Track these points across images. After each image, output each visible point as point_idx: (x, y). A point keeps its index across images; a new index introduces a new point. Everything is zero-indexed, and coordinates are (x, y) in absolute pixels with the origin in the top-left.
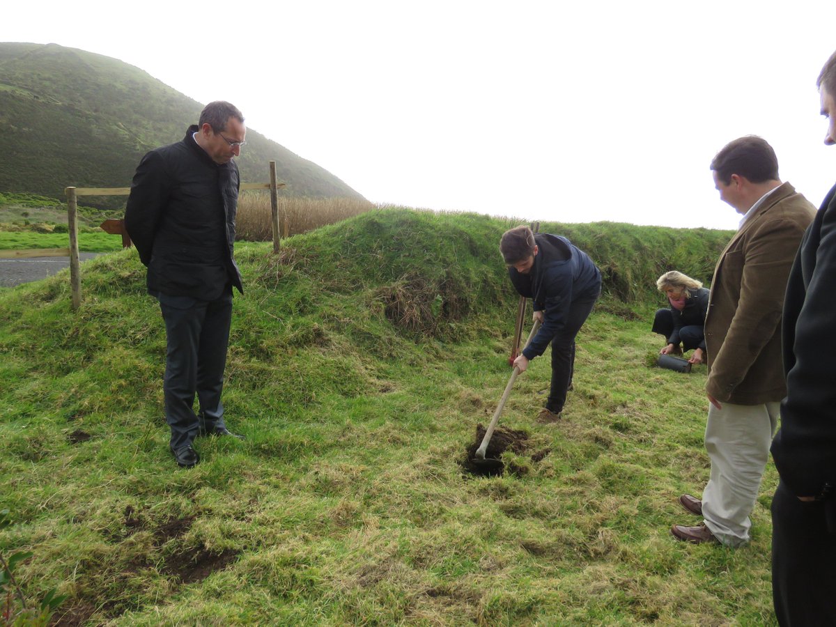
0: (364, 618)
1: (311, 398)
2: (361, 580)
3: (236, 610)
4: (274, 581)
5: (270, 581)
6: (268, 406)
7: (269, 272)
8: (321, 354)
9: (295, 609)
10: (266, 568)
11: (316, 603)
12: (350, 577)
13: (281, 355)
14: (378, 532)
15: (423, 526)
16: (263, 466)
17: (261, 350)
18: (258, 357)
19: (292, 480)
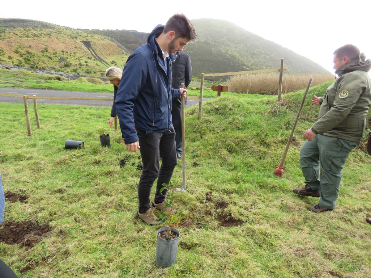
0: (294, 269)
1: (285, 168)
2: (295, 252)
3: (239, 243)
4: (256, 238)
5: (255, 237)
6: (265, 167)
7: (274, 109)
8: (293, 149)
9: (263, 252)
10: (254, 232)
11: (273, 253)
12: (290, 249)
13: (274, 146)
14: (308, 235)
15: (333, 241)
16: (259, 192)
17: (266, 143)
18: (264, 146)
19: (270, 201)
